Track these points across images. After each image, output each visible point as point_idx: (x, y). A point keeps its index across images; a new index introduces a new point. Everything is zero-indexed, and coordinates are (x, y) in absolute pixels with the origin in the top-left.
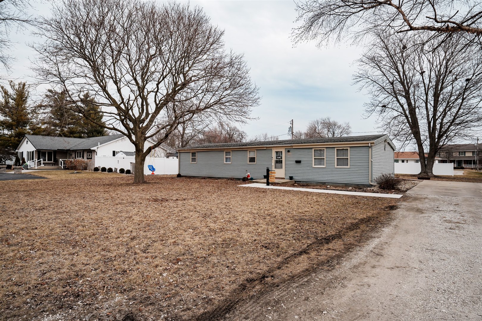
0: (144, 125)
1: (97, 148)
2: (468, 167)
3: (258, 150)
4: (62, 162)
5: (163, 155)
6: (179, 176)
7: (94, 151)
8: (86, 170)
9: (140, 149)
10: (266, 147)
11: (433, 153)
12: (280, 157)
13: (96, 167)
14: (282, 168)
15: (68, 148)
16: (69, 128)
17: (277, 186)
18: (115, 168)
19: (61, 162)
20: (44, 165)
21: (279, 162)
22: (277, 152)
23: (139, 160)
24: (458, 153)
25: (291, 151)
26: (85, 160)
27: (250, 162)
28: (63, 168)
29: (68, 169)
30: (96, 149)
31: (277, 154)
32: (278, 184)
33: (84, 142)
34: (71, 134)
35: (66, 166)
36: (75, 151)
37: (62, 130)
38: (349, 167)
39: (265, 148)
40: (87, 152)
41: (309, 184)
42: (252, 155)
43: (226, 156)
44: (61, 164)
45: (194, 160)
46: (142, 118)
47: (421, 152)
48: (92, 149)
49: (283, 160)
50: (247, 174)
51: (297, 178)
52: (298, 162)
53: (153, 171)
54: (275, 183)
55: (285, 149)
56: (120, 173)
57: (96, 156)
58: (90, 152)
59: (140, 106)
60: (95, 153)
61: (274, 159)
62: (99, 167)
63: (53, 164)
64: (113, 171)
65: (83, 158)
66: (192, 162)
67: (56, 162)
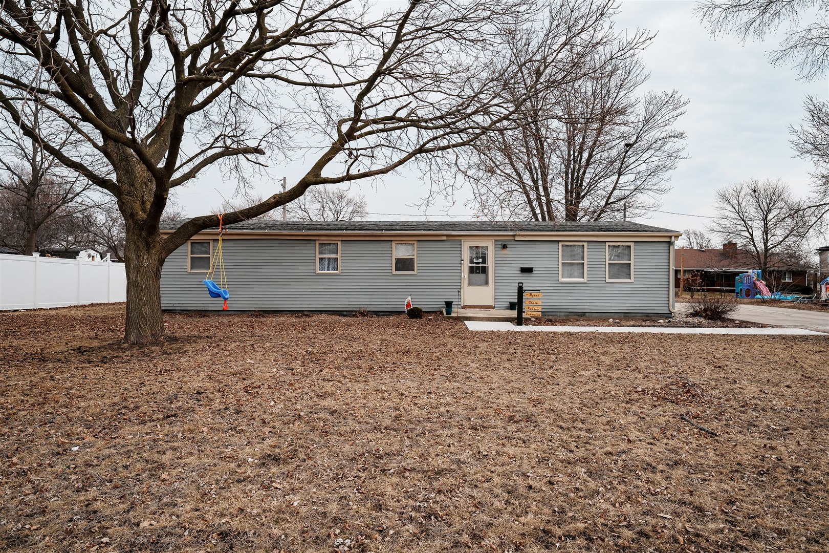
3: (422, 240)
10: (447, 236)
12: (482, 260)
14: (487, 283)
21: (479, 270)
25: (512, 247)
27: (397, 269)
31: (473, 253)
38: (632, 280)
39: (445, 238)
43: (320, 253)
49: (490, 265)
52: (527, 270)
55: (496, 241)
61: (467, 263)
66: (192, 268)
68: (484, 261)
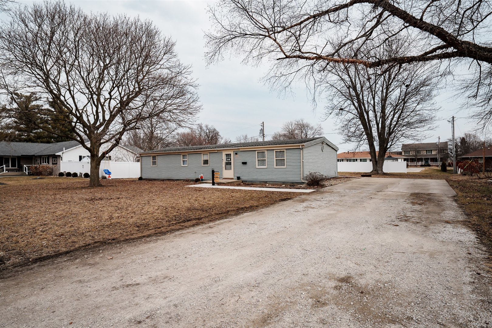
0: (98, 132)
1: (63, 153)
2: (434, 164)
3: (211, 153)
4: (27, 168)
5: (132, 158)
6: (140, 179)
7: (59, 156)
8: (51, 175)
9: (94, 154)
10: (218, 150)
11: (382, 153)
12: (229, 160)
13: (62, 173)
14: (231, 169)
15: (32, 154)
16: (36, 133)
17: (222, 185)
18: (80, 173)
19: (25, 168)
20: (7, 171)
21: (228, 164)
22: (227, 155)
23: (94, 164)
24: (425, 151)
25: (239, 154)
26: (51, 165)
27: (204, 164)
28: (27, 174)
29: (33, 175)
30: (61, 154)
31: (227, 156)
32: (223, 183)
33: (51, 148)
34: (38, 139)
35: (30, 172)
36: (40, 157)
37: (28, 136)
38: (285, 167)
40: (53, 158)
41: (254, 183)
42: (206, 158)
43: (183, 159)
44: (26, 170)
45: (154, 163)
46: (97, 125)
47: (372, 152)
48: (57, 154)
49: (232, 161)
50: (200, 176)
51: (243, 178)
52: (244, 163)
53: (109, 175)
54: (221, 183)
55: (234, 151)
56: (84, 177)
57: (61, 161)
58: (56, 158)
59: (95, 114)
60: (61, 158)
61: (225, 161)
62: (64, 172)
63: (17, 170)
64: (78, 176)
65: (49, 164)
66: (153, 165)
67: (20, 168)
68: (231, 160)
